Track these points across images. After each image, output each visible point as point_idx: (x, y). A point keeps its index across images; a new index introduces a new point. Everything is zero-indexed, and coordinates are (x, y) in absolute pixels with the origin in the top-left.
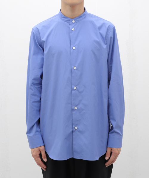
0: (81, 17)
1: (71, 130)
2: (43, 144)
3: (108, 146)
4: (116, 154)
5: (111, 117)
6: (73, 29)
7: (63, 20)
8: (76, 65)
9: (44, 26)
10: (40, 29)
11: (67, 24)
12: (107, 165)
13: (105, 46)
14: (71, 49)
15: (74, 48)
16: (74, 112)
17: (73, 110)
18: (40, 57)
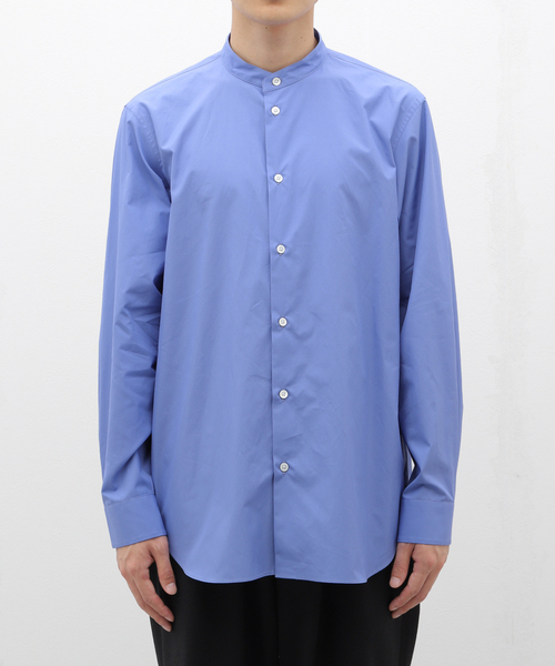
0: (305, 65)
1: (268, 474)
2: (161, 531)
3: (401, 538)
4: (429, 565)
5: (410, 431)
6: (275, 110)
7: (238, 76)
8: (287, 240)
9: (168, 99)
10: (153, 107)
11: (255, 91)
12: (398, 607)
13: (389, 173)
14: (267, 180)
15: (279, 178)
16: (277, 410)
17: (273, 400)
18: (153, 209)
